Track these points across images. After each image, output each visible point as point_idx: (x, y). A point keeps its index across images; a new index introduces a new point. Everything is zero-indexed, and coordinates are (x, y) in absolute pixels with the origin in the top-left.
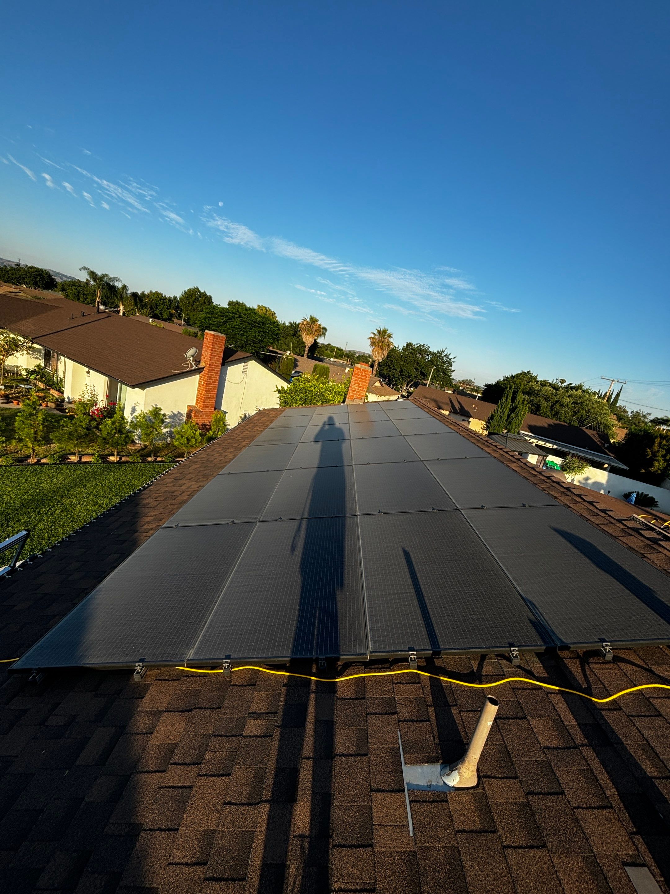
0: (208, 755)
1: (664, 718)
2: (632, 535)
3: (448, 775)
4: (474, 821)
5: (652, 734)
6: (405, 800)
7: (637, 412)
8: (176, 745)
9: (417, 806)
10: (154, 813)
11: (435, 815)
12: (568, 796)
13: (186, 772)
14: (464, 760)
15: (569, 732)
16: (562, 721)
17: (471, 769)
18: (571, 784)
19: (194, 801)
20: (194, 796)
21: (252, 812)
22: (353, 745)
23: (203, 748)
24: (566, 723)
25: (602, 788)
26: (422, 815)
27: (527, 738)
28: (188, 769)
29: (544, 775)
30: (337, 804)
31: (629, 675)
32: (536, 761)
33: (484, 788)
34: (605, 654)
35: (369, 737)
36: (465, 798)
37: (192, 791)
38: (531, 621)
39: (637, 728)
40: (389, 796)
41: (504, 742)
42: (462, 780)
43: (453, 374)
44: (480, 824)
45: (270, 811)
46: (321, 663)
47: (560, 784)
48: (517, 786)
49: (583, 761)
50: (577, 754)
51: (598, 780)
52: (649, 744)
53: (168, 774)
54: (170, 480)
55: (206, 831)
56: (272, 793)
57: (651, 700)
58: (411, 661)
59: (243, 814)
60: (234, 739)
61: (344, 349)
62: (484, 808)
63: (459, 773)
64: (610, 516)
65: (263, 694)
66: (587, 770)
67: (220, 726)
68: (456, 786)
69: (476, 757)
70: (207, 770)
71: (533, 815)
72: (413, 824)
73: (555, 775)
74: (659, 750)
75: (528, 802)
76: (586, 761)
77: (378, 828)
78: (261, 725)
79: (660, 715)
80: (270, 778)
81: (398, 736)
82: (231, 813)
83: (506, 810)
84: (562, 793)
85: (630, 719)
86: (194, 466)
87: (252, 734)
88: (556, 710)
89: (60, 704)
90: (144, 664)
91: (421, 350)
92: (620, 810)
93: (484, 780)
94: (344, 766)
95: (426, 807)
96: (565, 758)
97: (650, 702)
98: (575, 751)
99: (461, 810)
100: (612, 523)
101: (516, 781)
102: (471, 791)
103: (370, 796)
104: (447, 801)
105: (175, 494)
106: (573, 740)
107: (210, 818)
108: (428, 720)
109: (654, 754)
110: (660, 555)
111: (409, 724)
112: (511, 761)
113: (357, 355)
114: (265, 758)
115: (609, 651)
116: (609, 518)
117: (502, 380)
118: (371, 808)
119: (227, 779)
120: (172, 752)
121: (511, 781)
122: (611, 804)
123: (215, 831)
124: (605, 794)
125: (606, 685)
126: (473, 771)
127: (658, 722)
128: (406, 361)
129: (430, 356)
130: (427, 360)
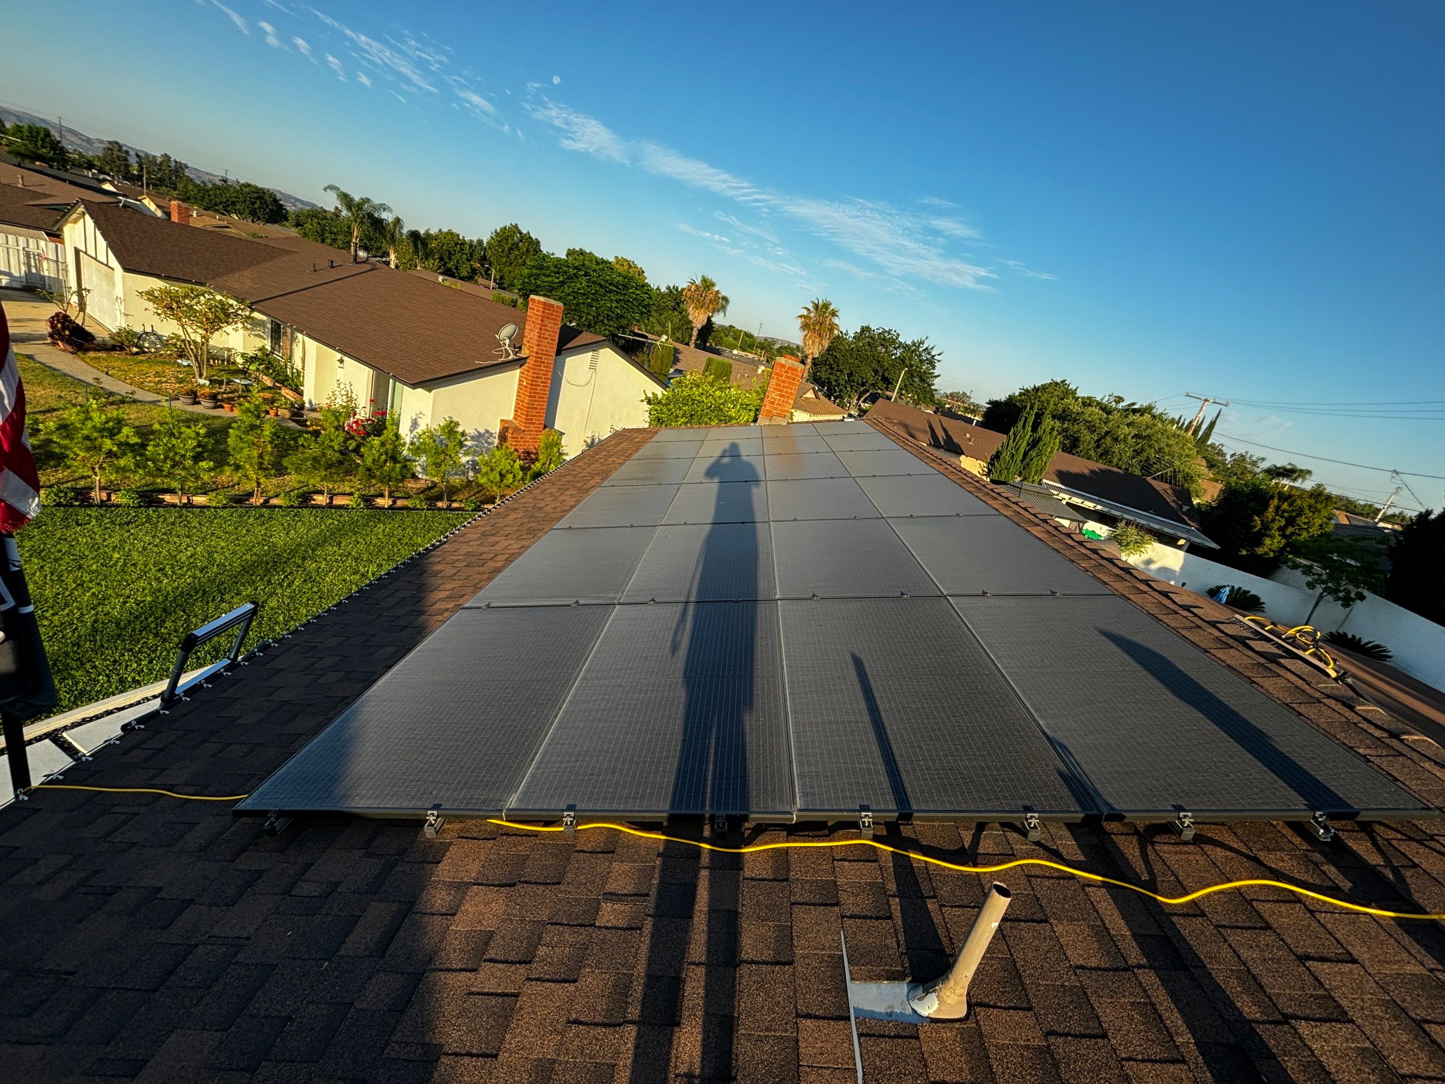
0: (542, 951)
1: (1275, 932)
2: (1232, 647)
3: (920, 999)
4: (961, 1069)
5: (1254, 956)
6: (851, 1032)
7: (1242, 456)
8: (492, 933)
9: (871, 1041)
10: (460, 1030)
11: (898, 1057)
12: (1113, 1041)
13: (509, 974)
14: (947, 978)
15: (1117, 946)
16: (1106, 929)
17: (959, 992)
18: (1118, 1023)
19: (522, 1016)
20: (521, 1008)
21: (611, 1036)
22: (769, 948)
23: (535, 941)
24: (1113, 932)
25: (1168, 1031)
26: (878, 1055)
27: (1048, 952)
28: (511, 969)
29: (1075, 1008)
30: (743, 1032)
31: (1219, 865)
32: (1062, 986)
33: (977, 1022)
34: (1182, 831)
35: (795, 938)
36: (947, 1034)
37: (517, 1001)
38: (1061, 774)
39: (1230, 945)
40: (826, 1025)
41: (1011, 955)
42: (943, 1008)
43: (936, 381)
44: (970, 1074)
45: (639, 1037)
46: (718, 823)
47: (1100, 1023)
48: (1032, 1022)
49: (1138, 990)
50: (1129, 979)
51: (1162, 1021)
52: (1249, 970)
53: (481, 975)
54: (475, 536)
55: (540, 1060)
56: (642, 1011)
57: (1255, 903)
58: (864, 826)
59: (597, 1039)
60: (581, 930)
61: (756, 335)
62: (976, 1051)
63: (938, 996)
64: (1196, 615)
65: (626, 866)
66: (1145, 1004)
67: (560, 910)
68: (933, 1016)
69: (968, 974)
70: (541, 973)
71: (1056, 1065)
72: (863, 1068)
73: (1093, 1008)
74: (1264, 981)
75: (1049, 1047)
76: (1145, 991)
77: (808, 1070)
78: (624, 911)
79: (1268, 927)
80: (638, 989)
81: (840, 938)
82: (578, 1037)
83: (1012, 1055)
84: (1104, 1036)
85: (1220, 933)
86: (513, 516)
87: (609, 925)
88: (1097, 912)
89: (313, 864)
90: (440, 812)
91: (884, 340)
92: (1197, 1067)
93: (978, 1009)
94: (755, 978)
95: (885, 1044)
96: (1110, 984)
97: (1252, 906)
98: (1126, 975)
99: (940, 1051)
100: (1200, 627)
101: (1029, 1014)
102: (957, 1025)
103: (796, 1023)
104: (917, 1038)
105: (484, 556)
106: (1124, 958)
107: (546, 1042)
108: (890, 918)
109: (1257, 986)
110: (1279, 680)
111: (859, 921)
112: (1022, 984)
113: (777, 346)
114: (631, 960)
115: (1188, 826)
116: (1194, 619)
117: (1017, 394)
118: (797, 1041)
119: (572, 987)
120: (487, 943)
121: (1021, 1013)
122: (1183, 1056)
123: (554, 1061)
124: (1174, 1041)
125: (1181, 878)
126: (961, 995)
127: (1266, 938)
128: (858, 357)
129: (899, 350)
130: (894, 357)
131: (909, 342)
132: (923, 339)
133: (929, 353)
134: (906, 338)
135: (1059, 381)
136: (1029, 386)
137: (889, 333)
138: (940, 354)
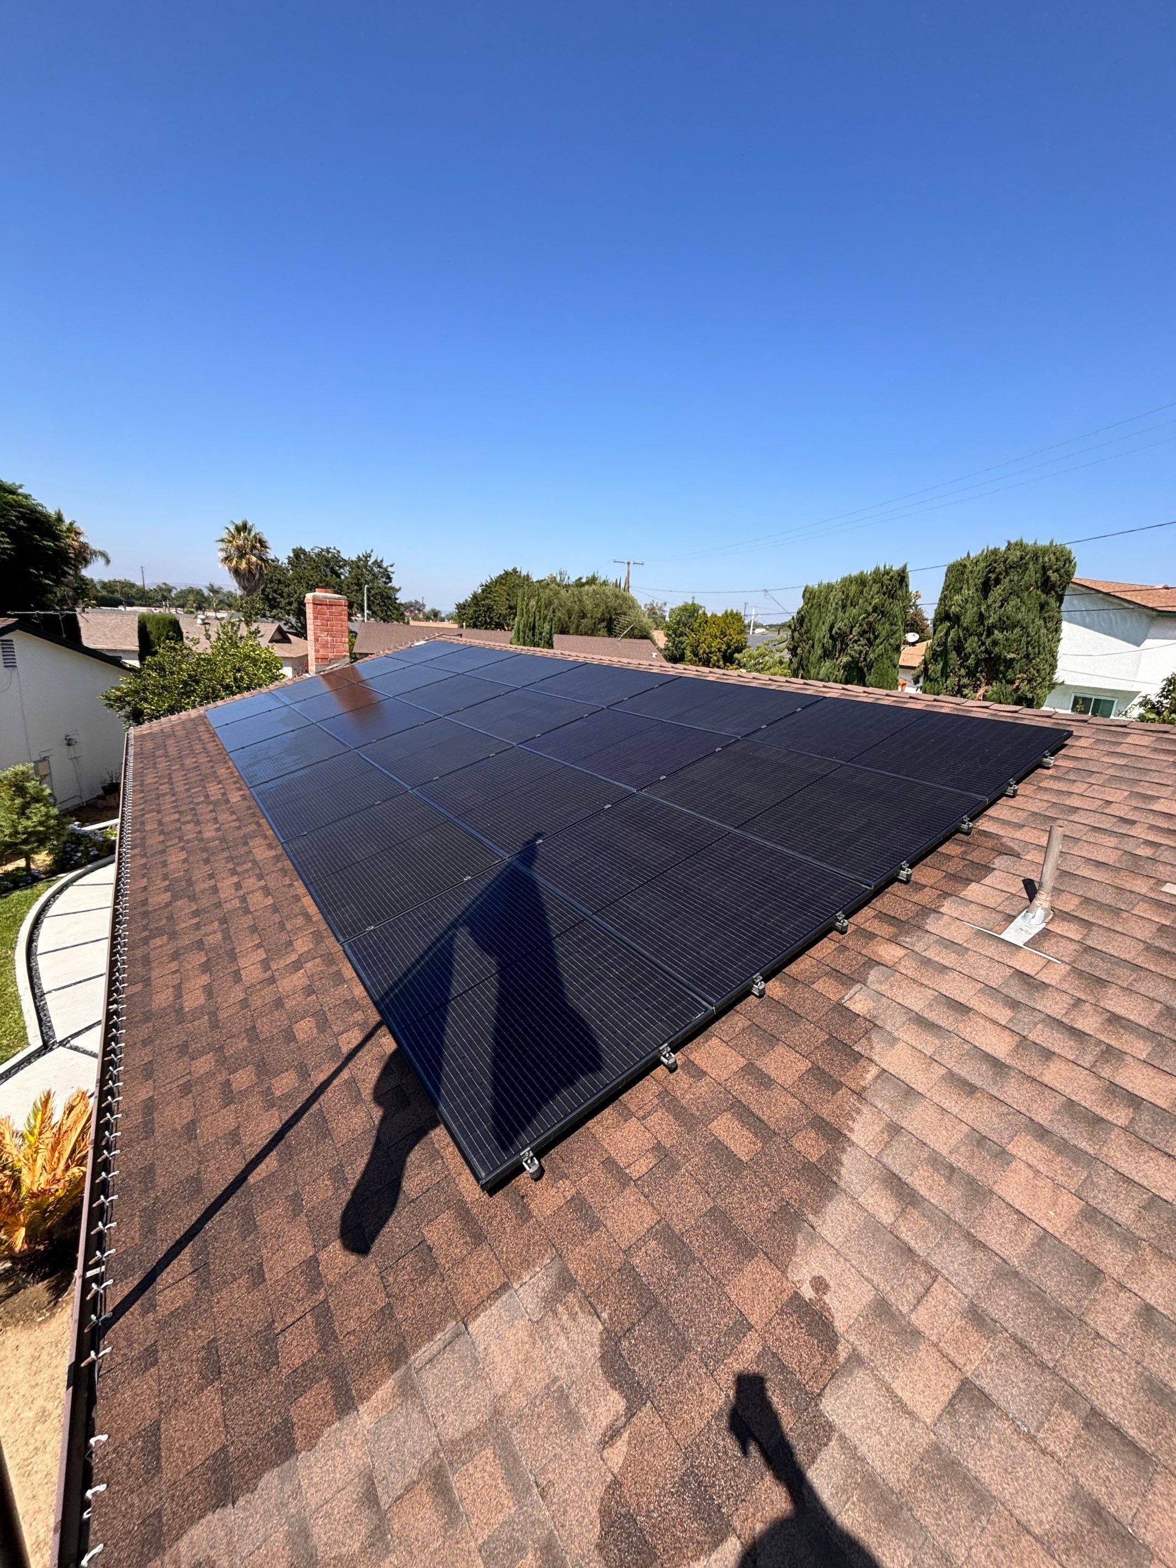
4: (1078, 928)
6: (1030, 951)
11: (1056, 943)
13: (861, 1070)
17: (1049, 899)
19: (904, 1075)
35: (951, 940)
40: (1018, 956)
44: (1082, 927)
46: (841, 921)
63: (1041, 908)
80: (931, 1016)
81: (967, 925)
91: (325, 559)
95: (1046, 944)
128: (305, 585)
129: (347, 568)
130: (342, 577)
131: (354, 558)
132: (368, 552)
133: (380, 566)
134: (349, 553)
135: (510, 569)
136: (485, 580)
137: (328, 552)
138: (392, 566)
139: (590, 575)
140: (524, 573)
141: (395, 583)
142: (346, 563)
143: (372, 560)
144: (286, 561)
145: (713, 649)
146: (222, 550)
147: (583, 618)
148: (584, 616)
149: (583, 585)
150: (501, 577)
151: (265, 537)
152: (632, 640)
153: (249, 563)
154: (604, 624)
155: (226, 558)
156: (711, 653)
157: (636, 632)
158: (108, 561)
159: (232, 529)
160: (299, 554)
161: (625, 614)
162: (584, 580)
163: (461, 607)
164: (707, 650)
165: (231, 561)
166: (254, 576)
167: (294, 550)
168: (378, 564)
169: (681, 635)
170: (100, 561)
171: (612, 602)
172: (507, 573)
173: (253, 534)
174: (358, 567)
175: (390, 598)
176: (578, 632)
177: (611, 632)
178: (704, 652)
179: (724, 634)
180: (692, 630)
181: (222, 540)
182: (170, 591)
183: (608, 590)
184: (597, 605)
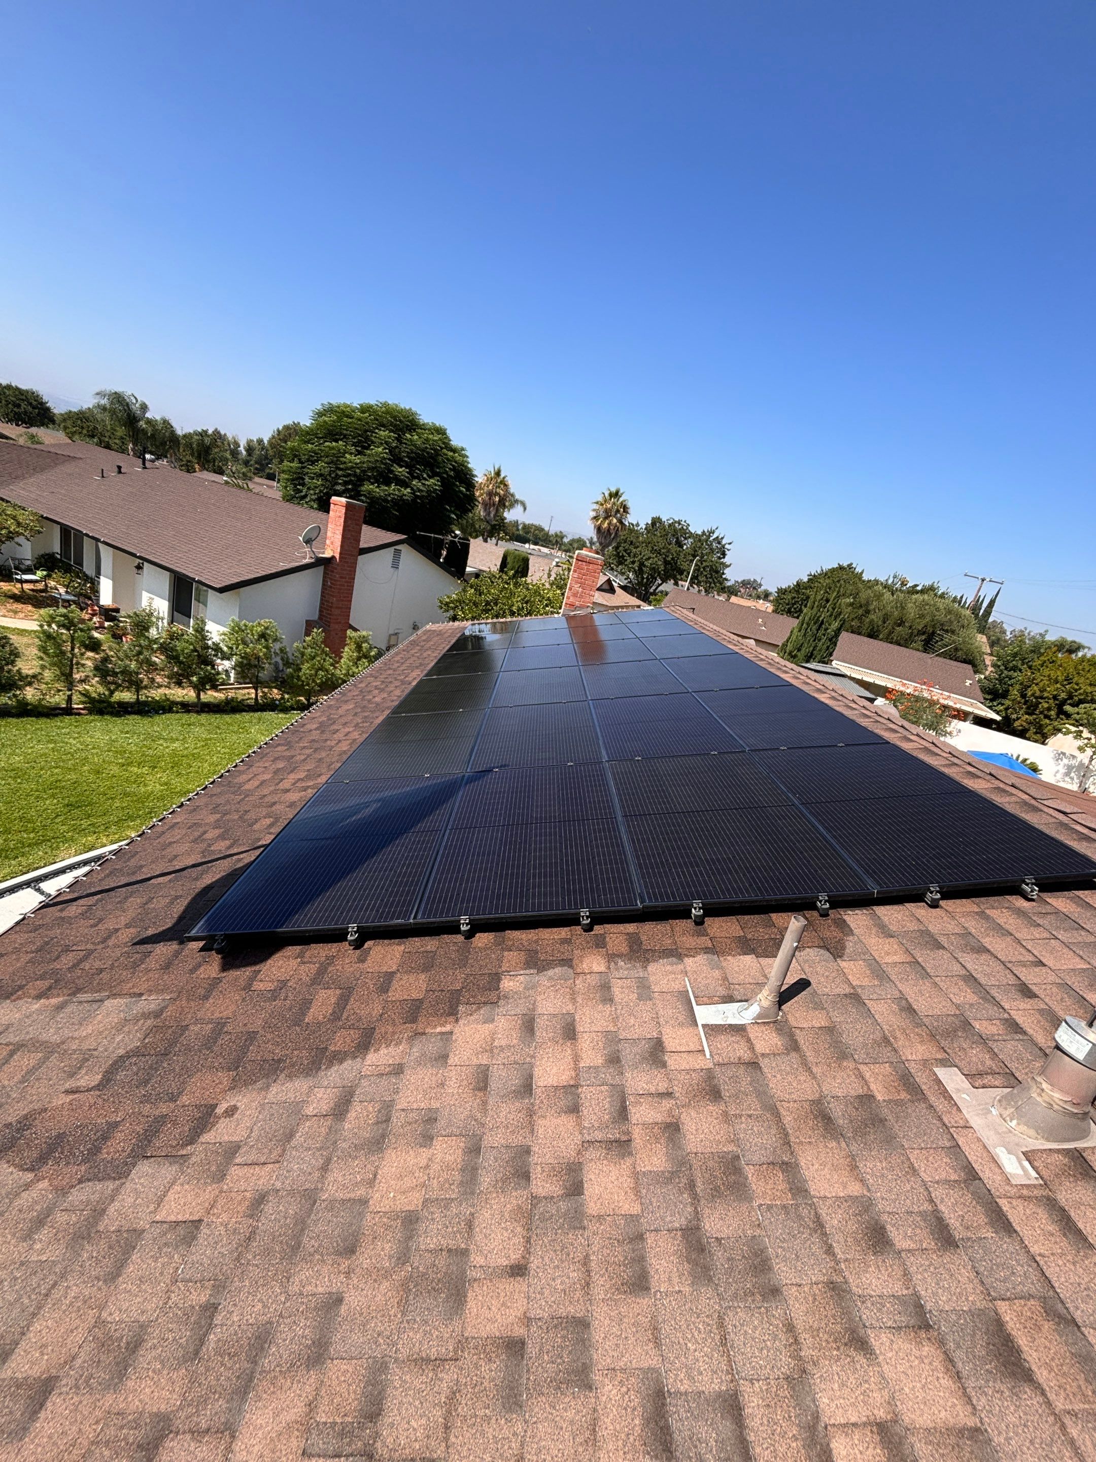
0: (463, 1007)
3: (746, 1010)
4: (776, 1044)
5: (976, 967)
6: (699, 1032)
9: (713, 1036)
11: (733, 1042)
15: (883, 970)
16: (876, 961)
17: (772, 998)
18: (882, 1011)
20: (456, 1040)
22: (634, 992)
23: (456, 1002)
24: (881, 963)
26: (719, 1042)
27: (835, 978)
28: (442, 1020)
31: (957, 918)
32: (845, 995)
33: (786, 1018)
35: (652, 985)
36: (766, 1028)
39: (960, 963)
40: (681, 1029)
43: (727, 570)
48: (824, 1015)
51: (911, 1007)
52: (972, 975)
59: (517, 1052)
61: (546, 529)
63: (758, 1005)
67: (469, 983)
72: (709, 1049)
74: (982, 980)
75: (835, 1027)
76: (901, 992)
77: (671, 1053)
78: (519, 980)
79: (988, 951)
81: (685, 982)
89: (260, 971)
91: (675, 530)
94: (626, 1009)
95: (723, 1036)
99: (762, 1036)
101: (822, 1011)
103: (660, 1031)
104: (745, 1031)
106: (888, 976)
107: (480, 1057)
109: (977, 984)
117: (805, 579)
118: (662, 1040)
121: (817, 1012)
125: (930, 928)
126: (774, 1000)
128: (650, 549)
129: (690, 540)
130: (685, 547)
131: (699, 533)
132: (714, 528)
133: (719, 543)
134: (696, 528)
135: (845, 564)
136: (815, 570)
137: (679, 524)
138: (730, 544)
139: (928, 583)
140: (859, 570)
141: (727, 560)
142: (691, 535)
143: (715, 536)
144: (644, 527)
145: (1046, 694)
146: (594, 510)
147: (899, 625)
148: (901, 623)
149: (917, 592)
150: (833, 570)
151: (629, 504)
152: (948, 661)
153: (609, 524)
154: (923, 637)
155: (595, 518)
156: (1042, 698)
157: (959, 654)
158: (525, 509)
159: (607, 495)
160: (656, 521)
161: (953, 632)
162: (919, 588)
163: (782, 592)
164: (1038, 694)
165: (597, 520)
166: (610, 535)
167: (653, 518)
168: (718, 540)
169: (1014, 669)
170: (519, 508)
171: (941, 617)
172: (841, 568)
173: (621, 500)
174: (700, 540)
175: (717, 572)
176: (889, 639)
177: (928, 646)
178: (1033, 695)
179: (1068, 680)
180: (1030, 667)
181: (597, 503)
182: (562, 538)
183: (941, 604)
184: (922, 616)
